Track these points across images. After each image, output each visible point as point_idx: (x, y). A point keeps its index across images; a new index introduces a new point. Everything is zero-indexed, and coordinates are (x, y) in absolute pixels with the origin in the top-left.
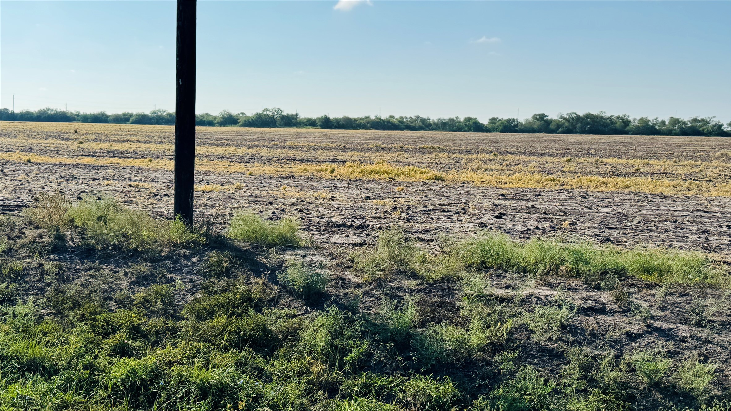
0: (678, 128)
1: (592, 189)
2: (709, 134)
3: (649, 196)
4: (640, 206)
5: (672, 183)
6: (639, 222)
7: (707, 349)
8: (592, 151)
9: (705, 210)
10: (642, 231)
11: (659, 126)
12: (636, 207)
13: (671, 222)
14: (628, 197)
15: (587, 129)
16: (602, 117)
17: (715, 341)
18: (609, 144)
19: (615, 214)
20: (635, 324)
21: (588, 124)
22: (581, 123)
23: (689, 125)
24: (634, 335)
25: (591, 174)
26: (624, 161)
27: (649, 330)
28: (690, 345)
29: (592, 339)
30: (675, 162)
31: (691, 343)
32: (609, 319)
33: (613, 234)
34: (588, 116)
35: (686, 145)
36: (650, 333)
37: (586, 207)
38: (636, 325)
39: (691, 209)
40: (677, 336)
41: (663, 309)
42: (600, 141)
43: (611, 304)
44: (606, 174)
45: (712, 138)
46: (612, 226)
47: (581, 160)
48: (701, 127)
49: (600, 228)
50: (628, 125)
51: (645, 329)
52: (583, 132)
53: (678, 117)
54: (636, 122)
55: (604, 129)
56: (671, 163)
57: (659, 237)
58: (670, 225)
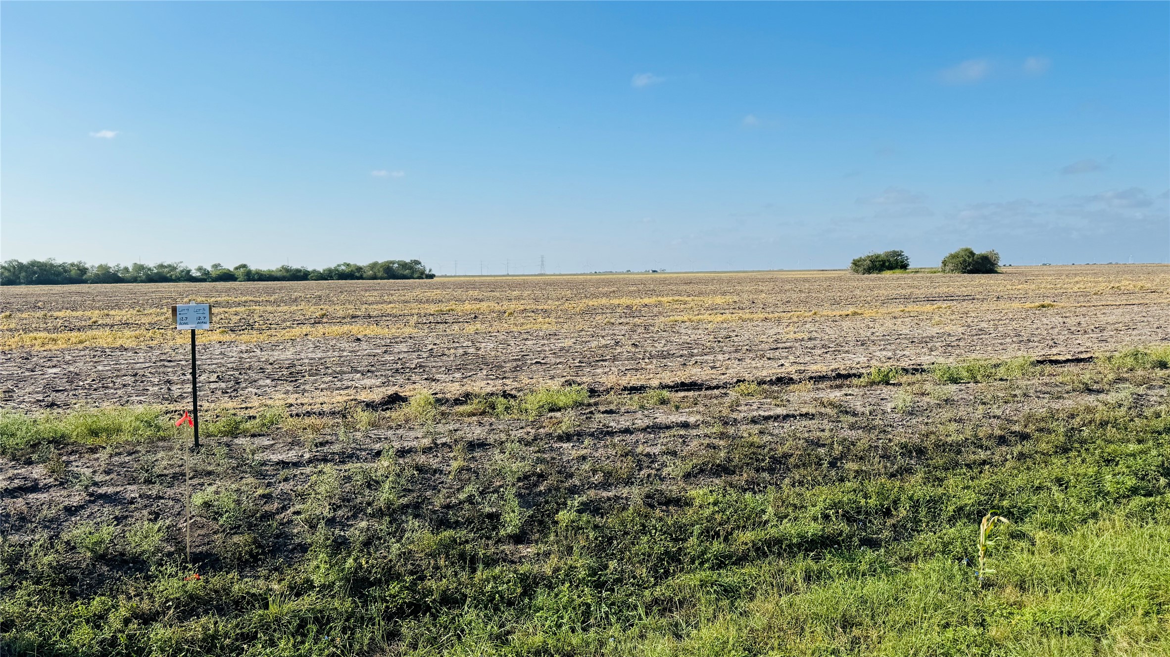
0: (144, 275)
1: (37, 348)
2: (178, 280)
3: (107, 350)
4: (96, 362)
5: (133, 333)
6: (93, 380)
7: (158, 506)
8: (40, 304)
9: (169, 359)
10: (95, 390)
11: (122, 273)
12: (92, 363)
13: (131, 376)
14: (82, 353)
15: (34, 279)
16: (52, 265)
17: (167, 496)
18: (62, 295)
19: (65, 374)
20: (75, 495)
21: (35, 273)
22: (26, 271)
23: (156, 271)
24: (73, 508)
25: (36, 330)
26: (79, 313)
27: (92, 499)
28: (140, 506)
29: (21, 524)
30: (138, 311)
31: (141, 502)
32: (43, 496)
33: (61, 398)
34: (33, 264)
35: (152, 292)
36: (93, 502)
37: (27, 370)
38: (76, 497)
39: (154, 360)
40: (125, 499)
41: (107, 473)
42: (51, 292)
43: (45, 479)
44: (56, 329)
45: (181, 284)
46: (60, 388)
47: (25, 315)
48: (169, 272)
49: (45, 393)
50: (85, 273)
51: (87, 498)
52: (30, 282)
53: (142, 263)
54: (95, 270)
55: (56, 278)
56: (135, 312)
57: (116, 393)
58: (129, 380)
